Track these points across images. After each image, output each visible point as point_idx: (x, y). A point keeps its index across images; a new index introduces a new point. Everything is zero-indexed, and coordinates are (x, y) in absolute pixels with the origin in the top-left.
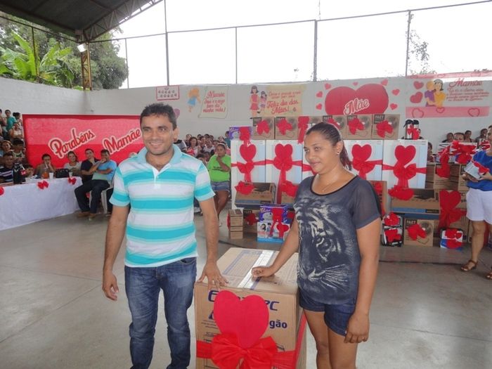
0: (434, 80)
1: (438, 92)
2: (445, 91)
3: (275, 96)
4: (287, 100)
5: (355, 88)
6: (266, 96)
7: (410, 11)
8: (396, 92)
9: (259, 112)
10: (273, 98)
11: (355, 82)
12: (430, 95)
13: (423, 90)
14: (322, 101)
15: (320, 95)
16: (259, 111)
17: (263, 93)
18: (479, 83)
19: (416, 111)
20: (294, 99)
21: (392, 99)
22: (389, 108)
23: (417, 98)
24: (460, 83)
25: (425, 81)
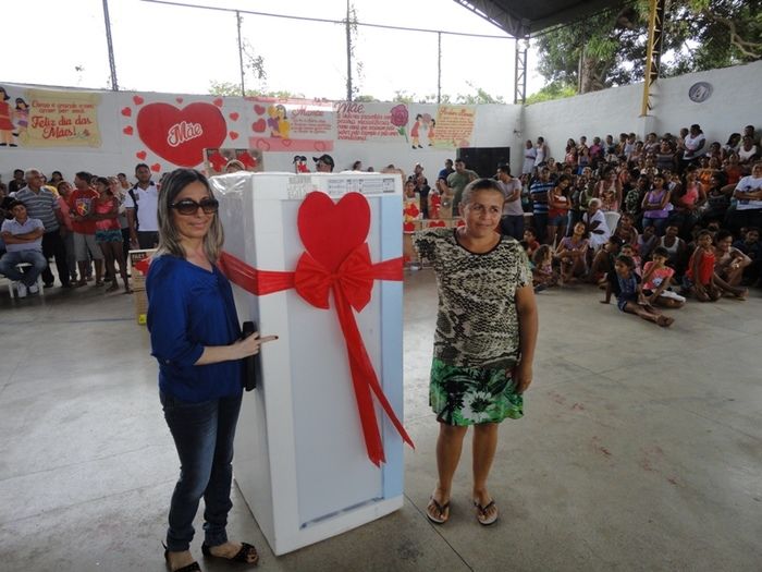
0: (276, 105)
1: (282, 121)
2: (289, 120)
3: (45, 107)
4: (69, 115)
5: (181, 107)
6: (27, 106)
7: (238, 12)
8: (234, 117)
9: (16, 135)
10: (43, 111)
11: (180, 99)
12: (274, 122)
13: (266, 117)
14: (132, 121)
15: (127, 112)
16: (14, 131)
17: (19, 101)
18: (320, 113)
19: (261, 142)
20: (83, 116)
21: (231, 126)
22: (228, 138)
23: (259, 127)
24: (302, 112)
25: (266, 106)
